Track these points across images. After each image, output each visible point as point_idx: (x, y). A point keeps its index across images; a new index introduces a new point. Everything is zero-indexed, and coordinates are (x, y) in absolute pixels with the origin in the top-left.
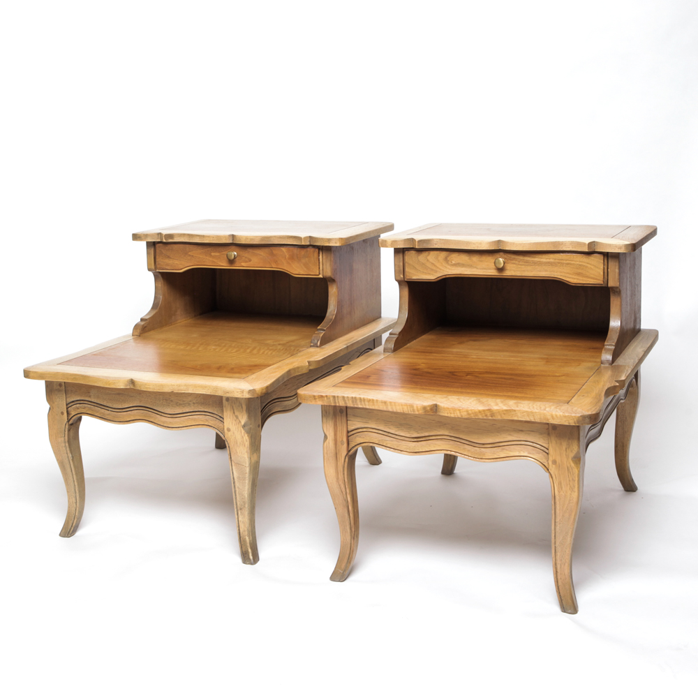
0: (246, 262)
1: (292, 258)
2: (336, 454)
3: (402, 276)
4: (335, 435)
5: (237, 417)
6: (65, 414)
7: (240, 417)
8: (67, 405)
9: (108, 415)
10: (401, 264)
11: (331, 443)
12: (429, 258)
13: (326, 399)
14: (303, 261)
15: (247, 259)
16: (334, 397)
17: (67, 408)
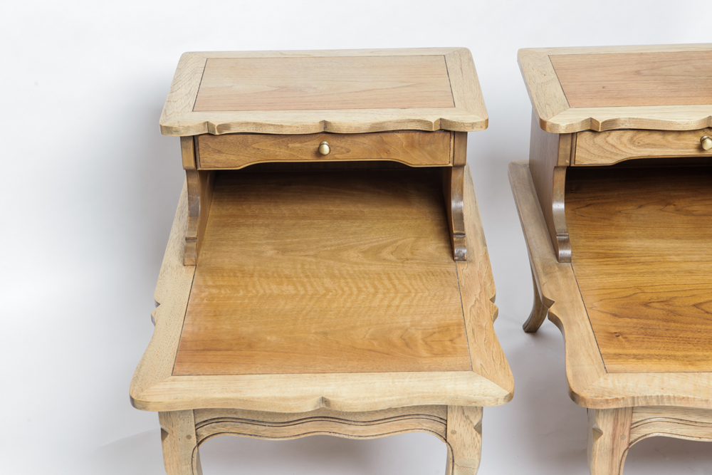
0: (342, 153)
1: (412, 145)
2: (613, 449)
3: (568, 162)
4: (614, 429)
5: (467, 418)
6: (194, 437)
7: (472, 418)
8: (196, 426)
9: (265, 430)
10: (569, 147)
11: (606, 438)
12: (609, 139)
13: (622, 401)
14: (428, 148)
15: (343, 150)
16: (633, 398)
17: (196, 429)
